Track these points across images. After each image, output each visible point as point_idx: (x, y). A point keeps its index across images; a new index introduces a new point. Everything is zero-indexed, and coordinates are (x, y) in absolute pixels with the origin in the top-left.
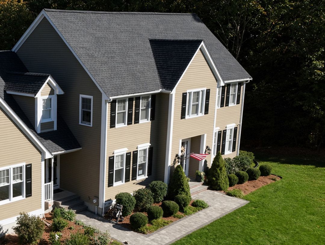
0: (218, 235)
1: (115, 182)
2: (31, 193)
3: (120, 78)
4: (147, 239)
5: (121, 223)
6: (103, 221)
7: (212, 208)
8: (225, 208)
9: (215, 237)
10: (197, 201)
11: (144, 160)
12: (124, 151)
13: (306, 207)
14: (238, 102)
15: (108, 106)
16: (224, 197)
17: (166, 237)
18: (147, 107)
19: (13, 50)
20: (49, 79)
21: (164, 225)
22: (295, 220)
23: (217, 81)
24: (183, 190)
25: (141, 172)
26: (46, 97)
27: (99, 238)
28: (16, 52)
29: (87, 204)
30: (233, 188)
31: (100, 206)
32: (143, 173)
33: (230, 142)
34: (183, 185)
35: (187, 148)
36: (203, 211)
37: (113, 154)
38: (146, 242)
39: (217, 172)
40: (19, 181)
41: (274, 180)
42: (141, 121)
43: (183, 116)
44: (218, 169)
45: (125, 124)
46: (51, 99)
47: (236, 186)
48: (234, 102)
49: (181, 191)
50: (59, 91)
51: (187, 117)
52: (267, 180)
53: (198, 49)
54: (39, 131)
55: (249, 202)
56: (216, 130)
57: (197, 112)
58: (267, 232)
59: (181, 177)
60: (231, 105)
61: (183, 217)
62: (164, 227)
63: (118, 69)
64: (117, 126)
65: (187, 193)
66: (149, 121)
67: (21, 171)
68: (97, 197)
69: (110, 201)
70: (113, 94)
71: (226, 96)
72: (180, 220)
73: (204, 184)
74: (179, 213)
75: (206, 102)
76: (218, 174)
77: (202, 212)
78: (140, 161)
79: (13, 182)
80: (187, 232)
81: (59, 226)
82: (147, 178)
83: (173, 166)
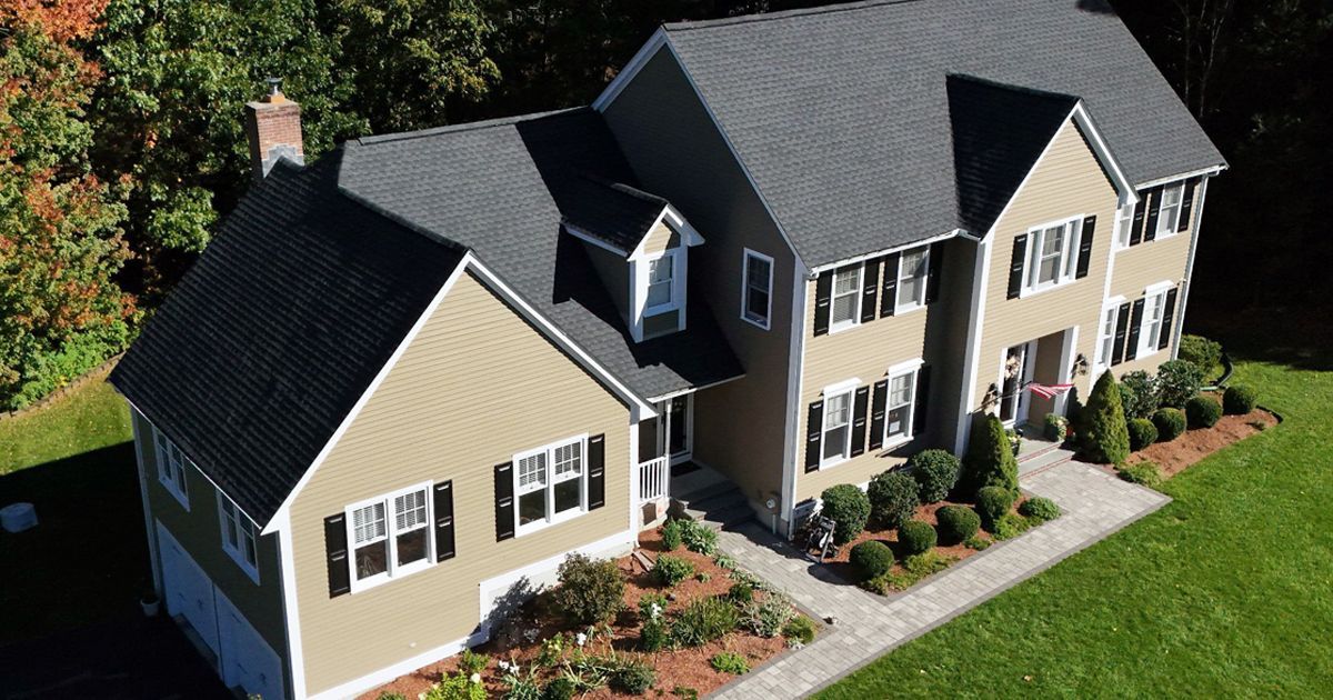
0: (1062, 602)
1: (825, 458)
2: (603, 499)
3: (848, 209)
4: (885, 609)
5: (830, 560)
6: (789, 555)
7: (1069, 518)
8: (1103, 519)
9: (1052, 609)
10: (1032, 502)
11: (906, 398)
12: (851, 385)
13: (1315, 517)
14: (1183, 226)
15: (811, 288)
16: (1110, 483)
17: (932, 605)
18: (918, 274)
19: (596, 105)
20: (667, 211)
21: (938, 567)
22: (1273, 560)
23: (1117, 192)
24: (999, 474)
25: (896, 426)
26: (660, 254)
27: (762, 611)
28: (602, 111)
29: (756, 505)
30: (1141, 453)
31: (785, 516)
32: (902, 429)
33: (1154, 326)
34: (999, 464)
35: (1025, 359)
36: (1043, 528)
37: (822, 394)
38: (880, 618)
39: (1098, 418)
40: (572, 475)
41: (1259, 427)
42: (899, 309)
43: (1013, 289)
44: (1102, 413)
45: (855, 322)
46: (671, 257)
47: (1153, 447)
48: (1170, 226)
49: (994, 477)
50: (691, 238)
51: (1025, 291)
52: (1238, 427)
53: (1068, 119)
54: (639, 338)
55: (1170, 499)
56: (1113, 302)
57: (1054, 276)
58: (1189, 598)
59: (997, 443)
60: (1162, 233)
61: (989, 545)
62: (934, 576)
63: (846, 179)
64: (834, 328)
65: (1009, 482)
66: (924, 307)
67: (577, 453)
68: (778, 495)
69: (810, 502)
70: (821, 259)
71: (1149, 215)
72: (982, 556)
73: (1063, 447)
74: (980, 535)
75: (1081, 248)
76: (1103, 424)
77: (1042, 530)
78: (892, 402)
79: (555, 479)
80: (988, 591)
81: (669, 576)
82: (911, 442)
83: (983, 412)
